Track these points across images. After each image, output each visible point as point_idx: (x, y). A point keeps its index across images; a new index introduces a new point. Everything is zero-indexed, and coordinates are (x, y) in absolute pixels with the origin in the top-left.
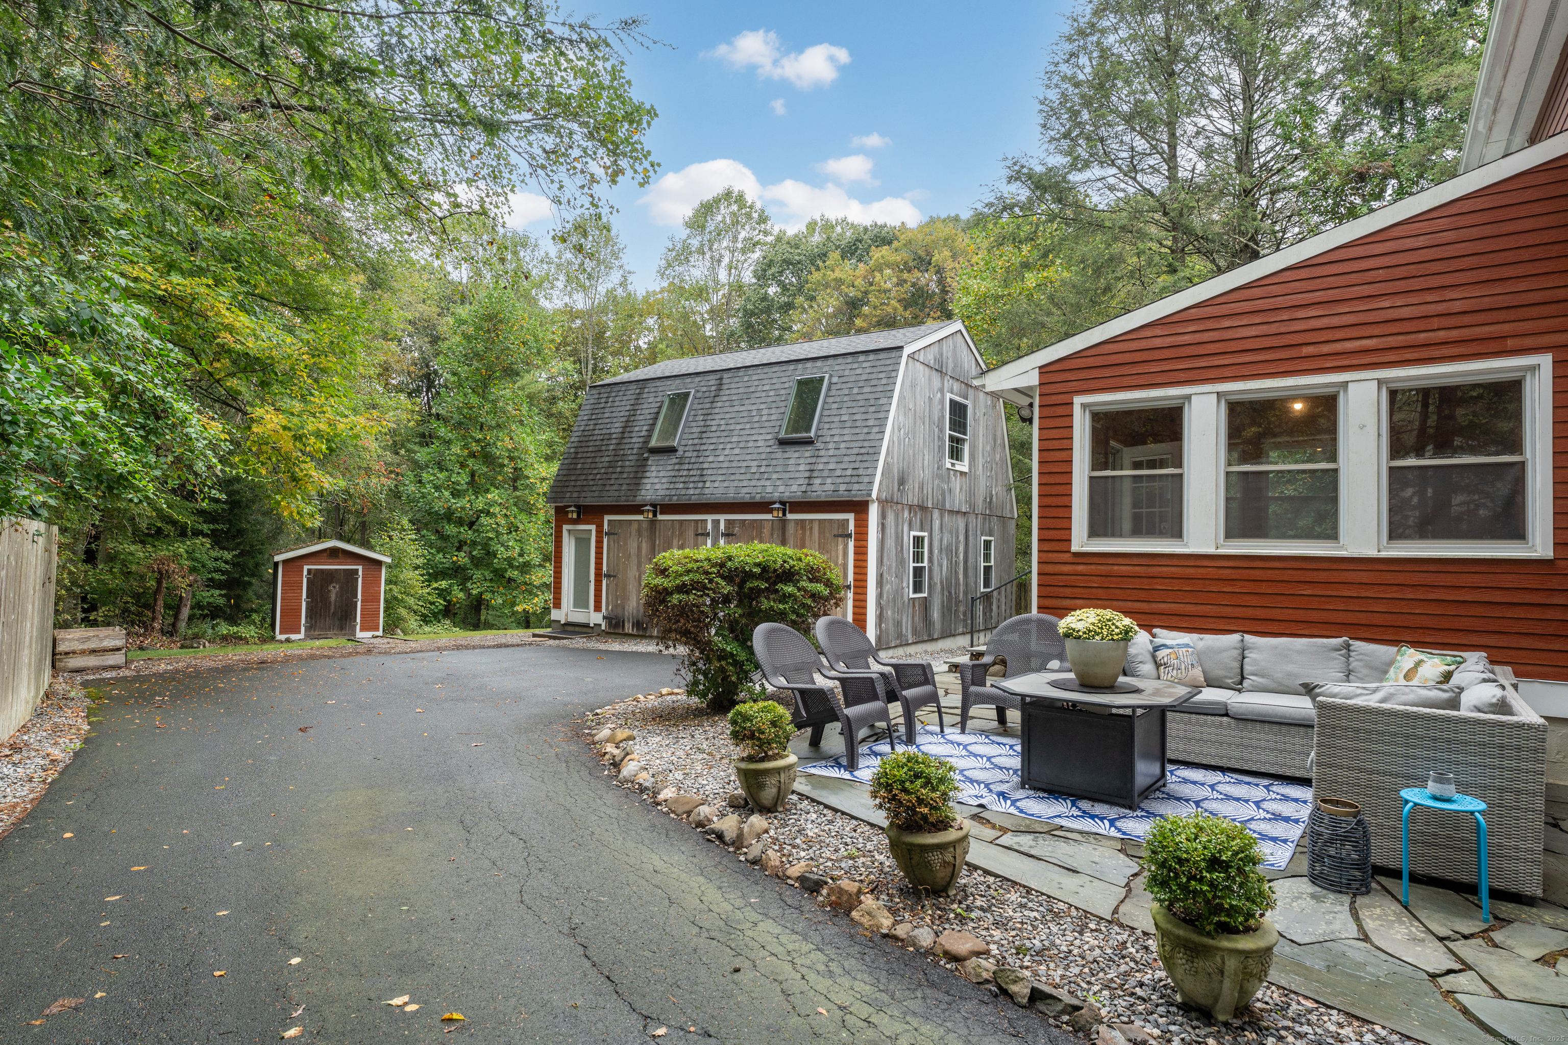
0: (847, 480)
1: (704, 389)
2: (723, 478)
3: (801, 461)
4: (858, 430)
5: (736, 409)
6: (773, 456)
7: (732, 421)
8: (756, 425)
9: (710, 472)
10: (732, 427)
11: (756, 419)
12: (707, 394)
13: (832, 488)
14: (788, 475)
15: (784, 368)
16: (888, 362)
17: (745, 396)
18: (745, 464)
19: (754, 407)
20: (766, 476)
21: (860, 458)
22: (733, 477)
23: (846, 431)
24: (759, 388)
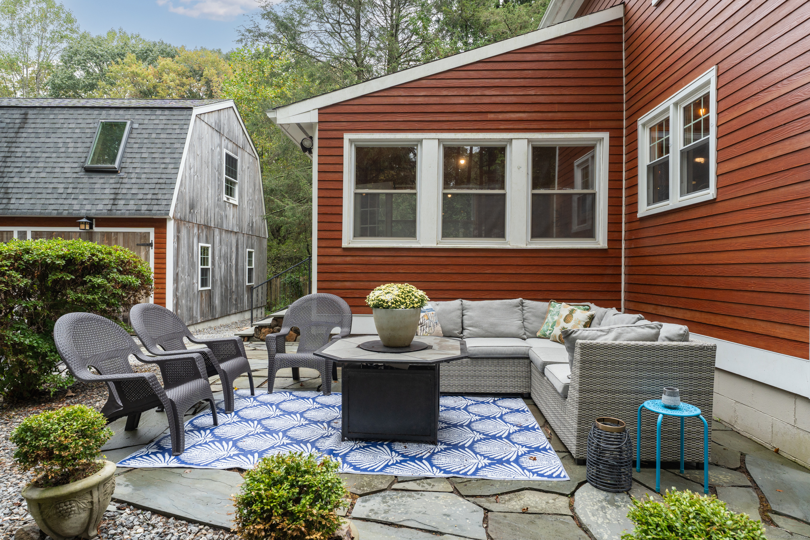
0: (148, 202)
1: (8, 121)
2: (29, 196)
3: (106, 186)
4: (156, 166)
5: (42, 140)
6: (79, 181)
7: (39, 150)
8: (62, 155)
9: (14, 191)
10: (38, 155)
11: (63, 150)
12: (11, 125)
13: (135, 208)
14: (94, 197)
15: (89, 112)
16: (181, 118)
17: (51, 131)
18: (52, 186)
19: (60, 140)
20: (73, 196)
21: (158, 186)
22: (39, 196)
23: (146, 166)
24: (65, 126)
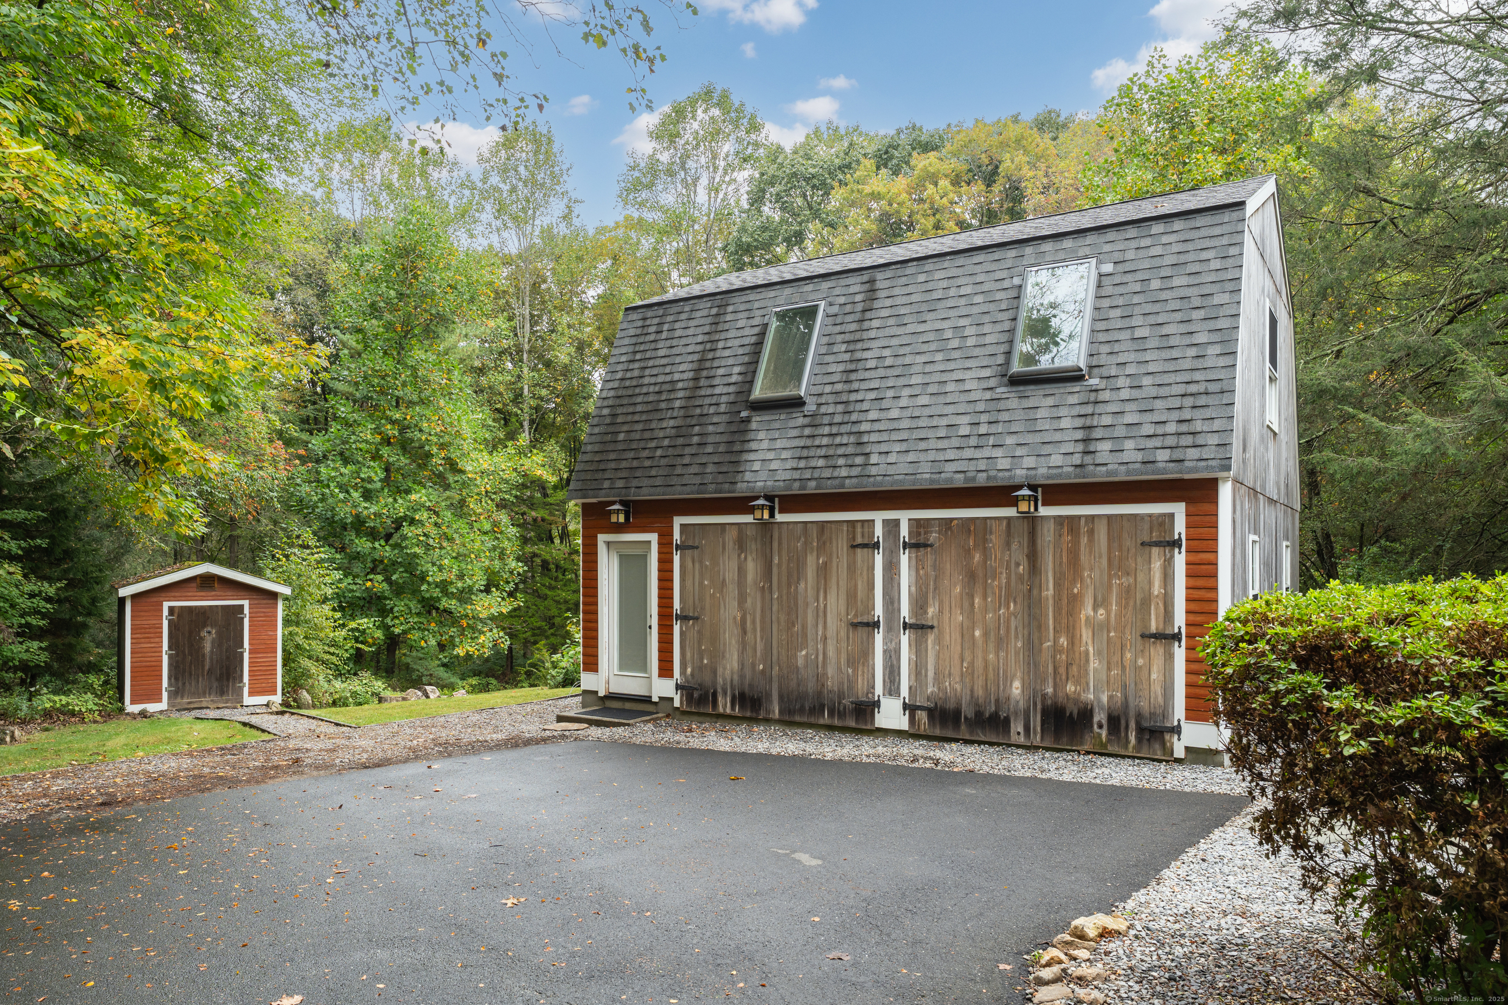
0: (1171, 441)
1: (842, 300)
2: (904, 447)
3: (1063, 412)
4: (1175, 353)
5: (910, 328)
6: (1002, 405)
7: (907, 350)
8: (956, 354)
9: (874, 437)
10: (907, 360)
11: (955, 343)
12: (848, 308)
13: (1139, 456)
14: (1038, 438)
15: (996, 256)
16: (1217, 231)
17: (924, 307)
18: (944, 422)
19: (946, 324)
20: (991, 440)
21: (1189, 402)
22: (923, 445)
23: (1148, 356)
24: (952, 292)
